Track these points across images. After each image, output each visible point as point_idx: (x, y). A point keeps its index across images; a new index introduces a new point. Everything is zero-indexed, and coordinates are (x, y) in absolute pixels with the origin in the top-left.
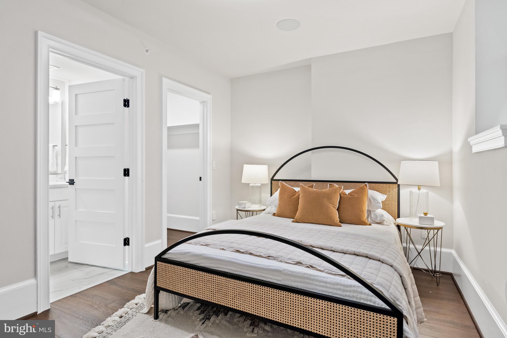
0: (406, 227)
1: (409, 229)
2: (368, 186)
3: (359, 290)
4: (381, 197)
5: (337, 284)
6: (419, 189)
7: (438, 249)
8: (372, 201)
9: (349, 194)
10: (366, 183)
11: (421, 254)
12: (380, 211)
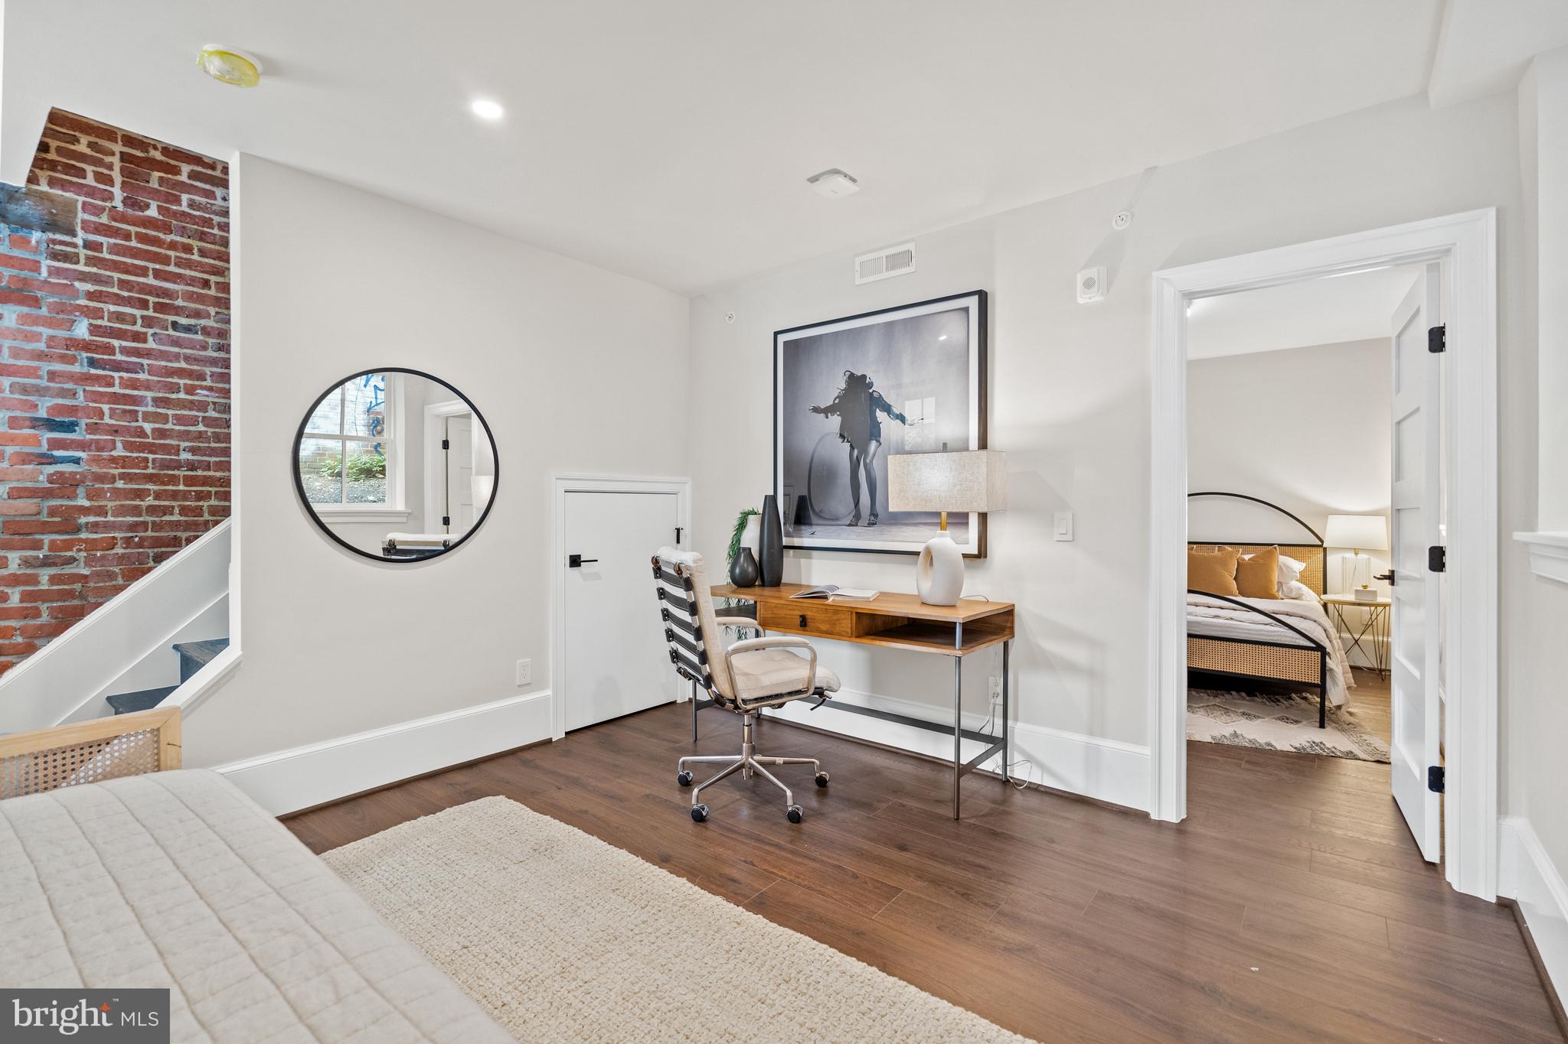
0: (1334, 602)
1: (1337, 606)
2: (1278, 548)
3: (1283, 634)
4: (1298, 566)
5: (1261, 630)
6: (1356, 554)
7: (1385, 639)
8: (1284, 569)
9: (1249, 559)
10: (1276, 546)
11: (1358, 642)
12: (1295, 584)
